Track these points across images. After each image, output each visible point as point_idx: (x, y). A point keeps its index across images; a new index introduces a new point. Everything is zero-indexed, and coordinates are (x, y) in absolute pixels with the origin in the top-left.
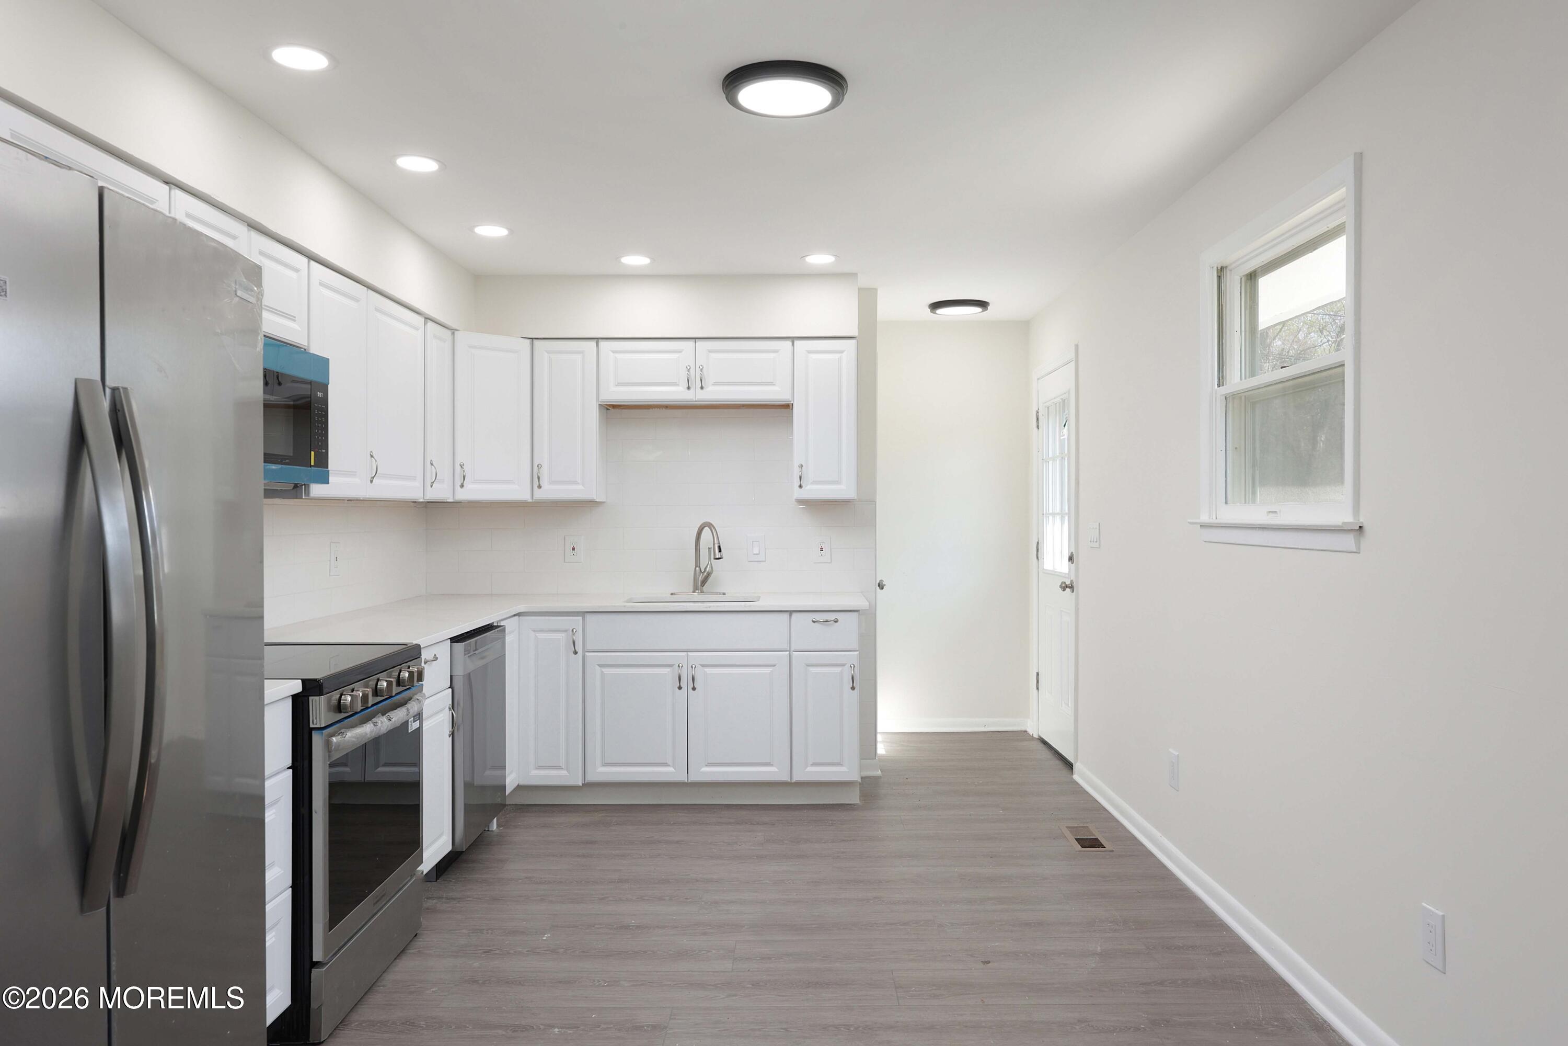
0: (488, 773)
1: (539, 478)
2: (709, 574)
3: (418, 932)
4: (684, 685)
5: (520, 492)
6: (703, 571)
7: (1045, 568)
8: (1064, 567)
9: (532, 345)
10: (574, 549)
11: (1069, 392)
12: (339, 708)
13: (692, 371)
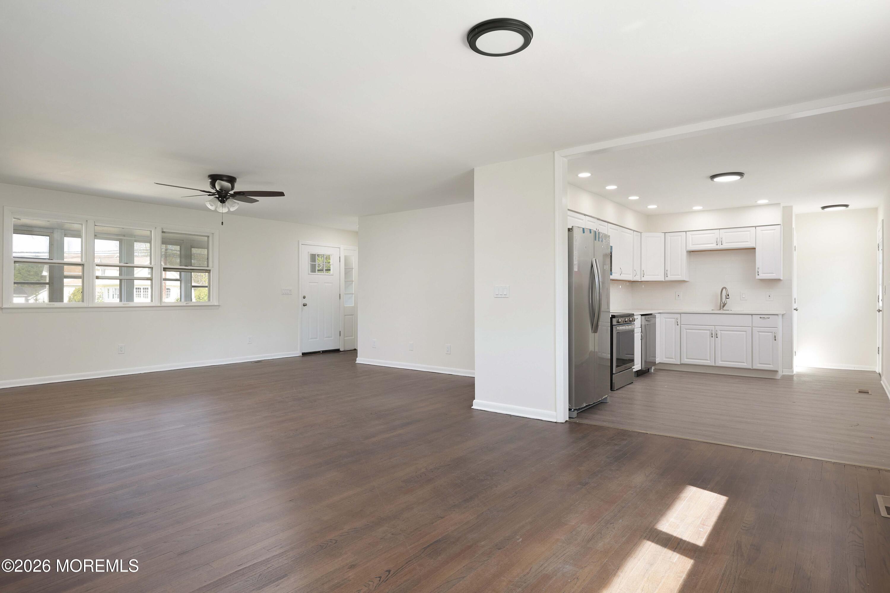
0: (651, 358)
1: (667, 274)
2: (726, 304)
3: (633, 382)
4: (713, 336)
5: (661, 278)
6: (723, 303)
8: (881, 304)
9: (665, 234)
10: (678, 296)
12: (618, 322)
13: (718, 239)
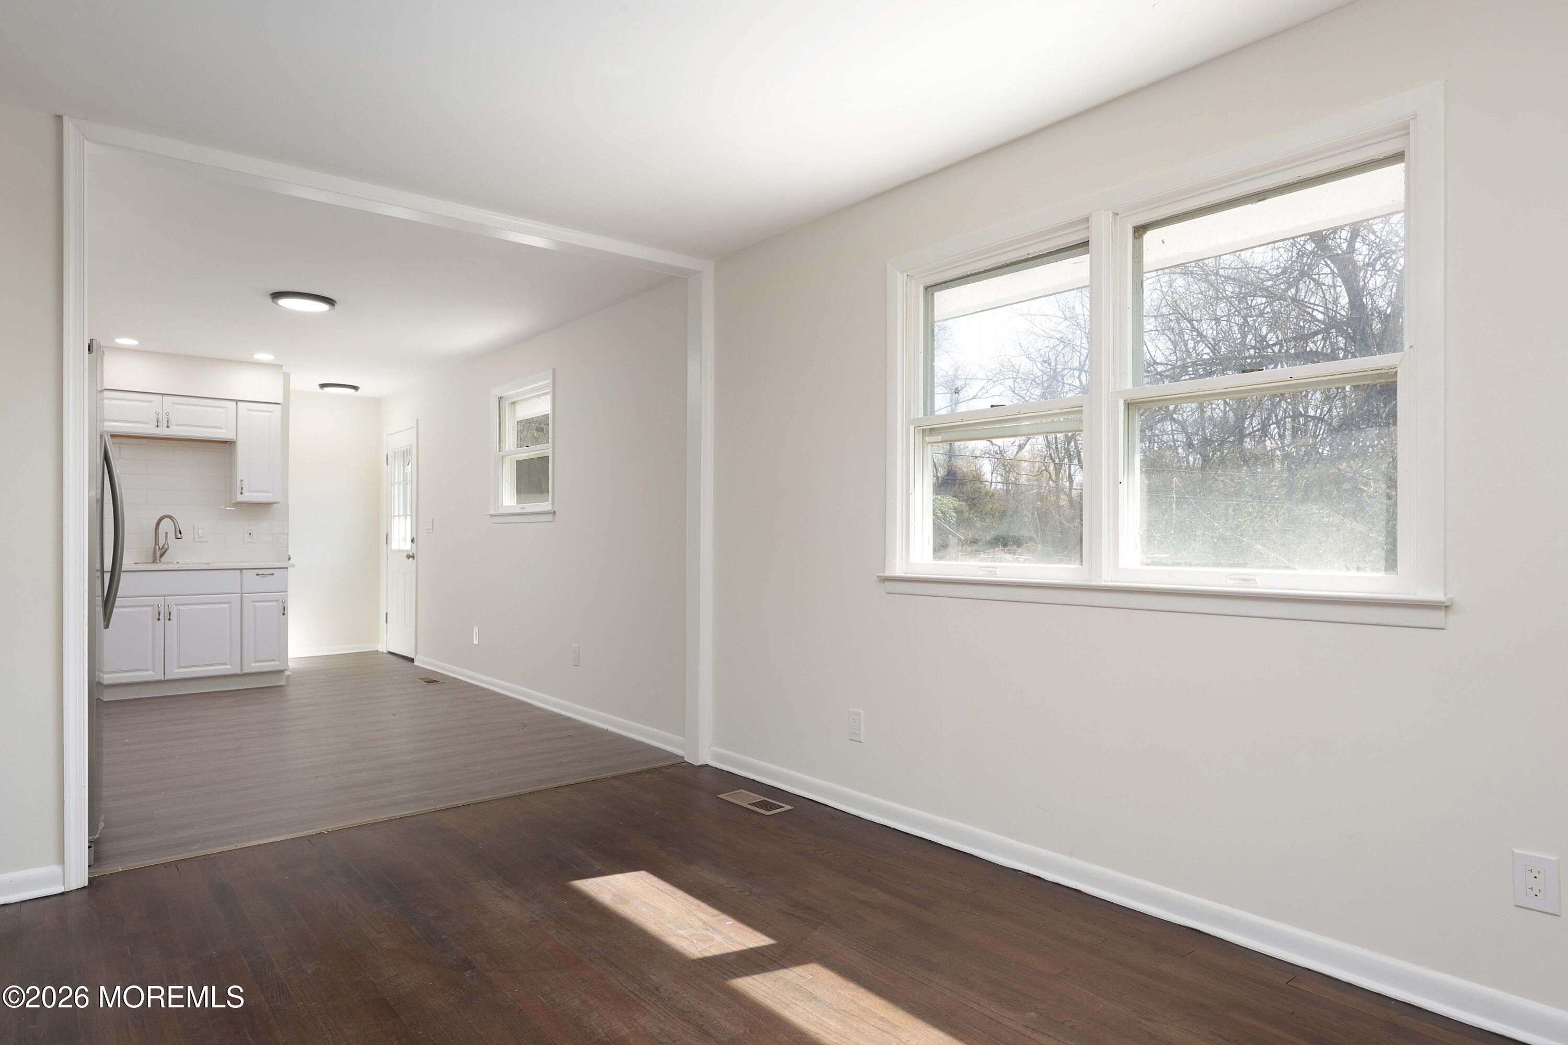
2: (166, 550)
4: (162, 617)
6: (161, 547)
7: (393, 548)
8: (407, 546)
11: (411, 445)
13: (161, 415)
